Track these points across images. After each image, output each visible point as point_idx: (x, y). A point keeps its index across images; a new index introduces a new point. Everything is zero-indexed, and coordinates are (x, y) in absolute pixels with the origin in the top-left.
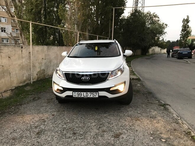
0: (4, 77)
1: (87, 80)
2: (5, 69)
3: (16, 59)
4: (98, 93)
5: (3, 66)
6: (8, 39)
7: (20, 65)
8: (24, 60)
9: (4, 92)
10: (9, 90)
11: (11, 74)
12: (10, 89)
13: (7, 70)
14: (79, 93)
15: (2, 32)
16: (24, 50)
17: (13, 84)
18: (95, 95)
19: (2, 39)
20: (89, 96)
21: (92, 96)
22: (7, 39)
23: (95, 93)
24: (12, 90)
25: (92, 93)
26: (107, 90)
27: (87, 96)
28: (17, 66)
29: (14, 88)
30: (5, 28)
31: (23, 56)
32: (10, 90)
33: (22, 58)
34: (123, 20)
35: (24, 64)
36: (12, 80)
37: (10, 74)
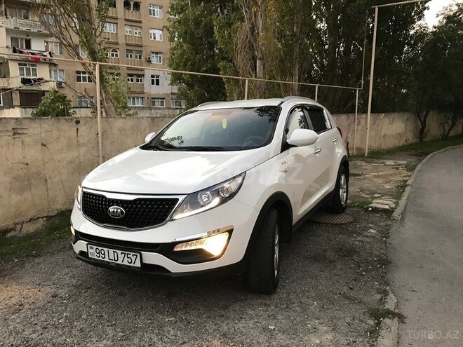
0: (31, 189)
1: (119, 216)
2: (34, 170)
3: (62, 149)
4: (138, 255)
5: (27, 164)
6: (163, 99)
7: (72, 162)
8: (83, 151)
9: (30, 221)
10: (43, 218)
11: (48, 182)
12: (46, 215)
13: (39, 173)
14: (100, 248)
15: (153, 84)
16: (82, 128)
17: (53, 204)
18: (133, 258)
19: (153, 98)
20: (120, 262)
21: (125, 263)
22: (161, 99)
23: (132, 253)
24: (49, 218)
25: (126, 253)
26: (166, 249)
27: (116, 259)
28: (65, 163)
29: (55, 213)
30: (157, 77)
31: (82, 141)
32: (46, 217)
33: (79, 145)
34: (421, 36)
35: (82, 159)
36: (51, 194)
37: (46, 181)
